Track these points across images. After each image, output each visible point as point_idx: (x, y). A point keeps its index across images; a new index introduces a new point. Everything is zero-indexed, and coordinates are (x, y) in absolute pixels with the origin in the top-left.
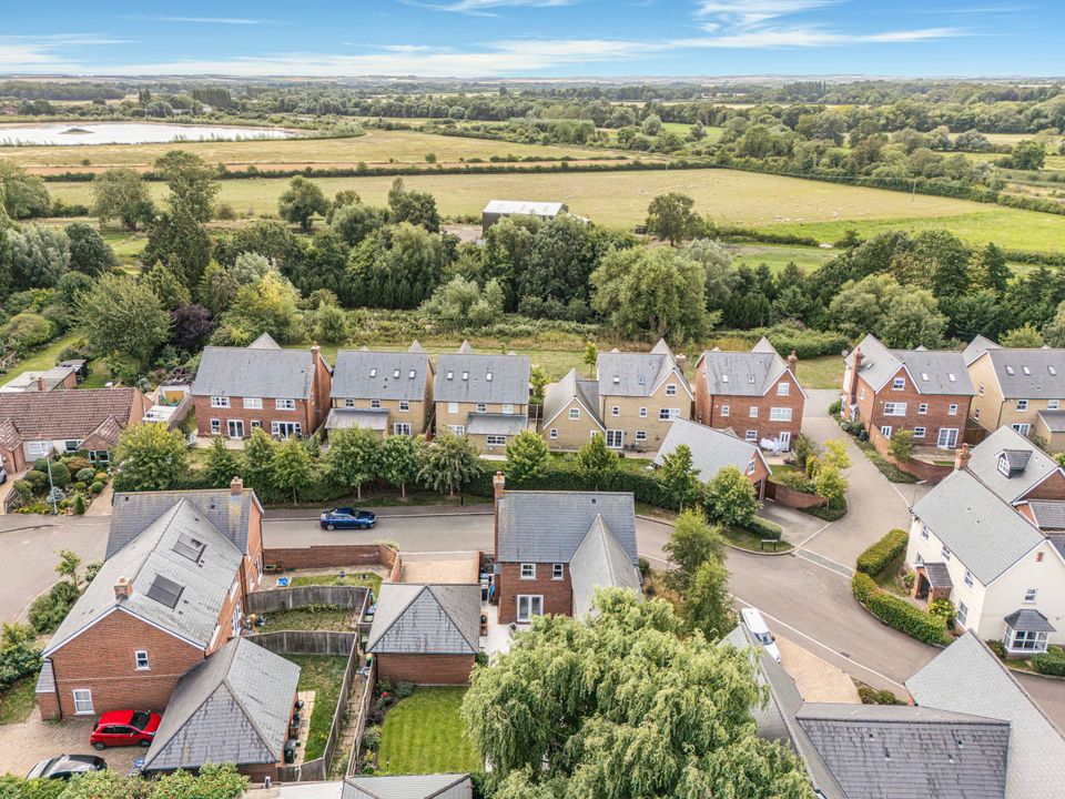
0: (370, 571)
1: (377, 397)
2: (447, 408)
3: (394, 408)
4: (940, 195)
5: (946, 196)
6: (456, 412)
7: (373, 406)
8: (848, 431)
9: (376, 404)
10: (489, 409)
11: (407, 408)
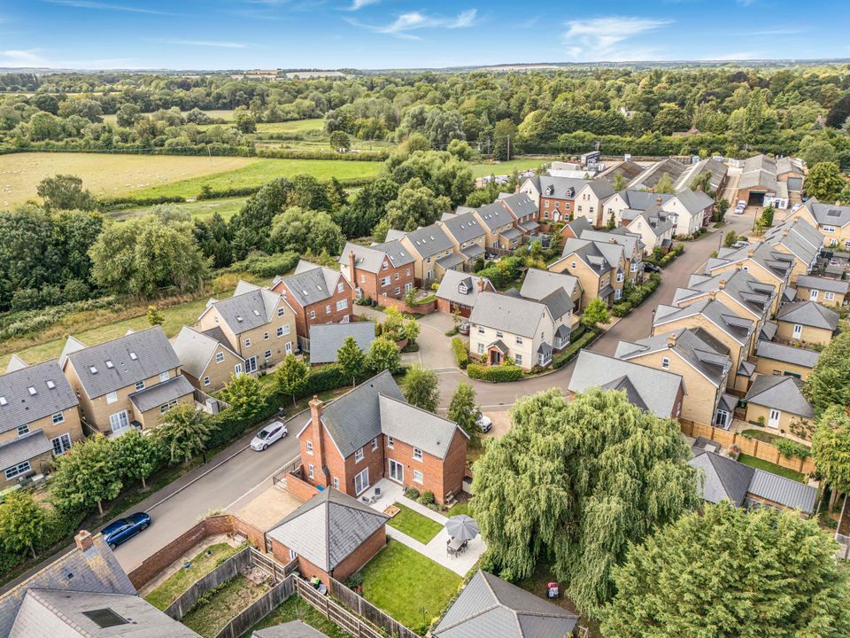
0: (205, 547)
1: (24, 422)
2: (105, 400)
3: (46, 425)
4: (218, 155)
5: (224, 155)
6: (116, 400)
7: (20, 433)
8: (362, 304)
9: (23, 429)
10: (147, 384)
11: (61, 419)
